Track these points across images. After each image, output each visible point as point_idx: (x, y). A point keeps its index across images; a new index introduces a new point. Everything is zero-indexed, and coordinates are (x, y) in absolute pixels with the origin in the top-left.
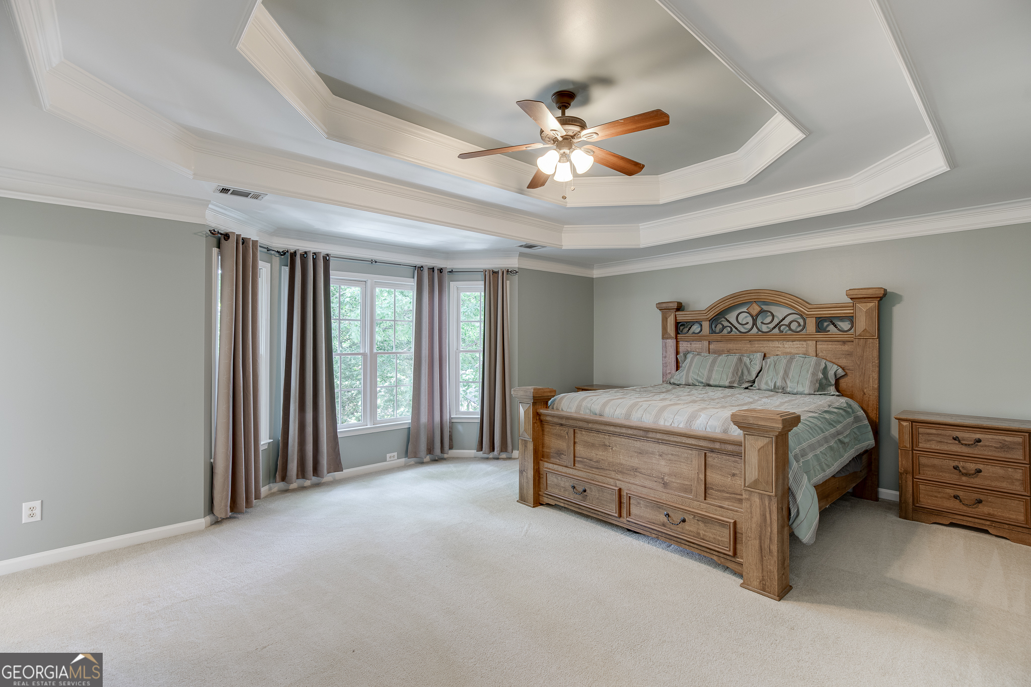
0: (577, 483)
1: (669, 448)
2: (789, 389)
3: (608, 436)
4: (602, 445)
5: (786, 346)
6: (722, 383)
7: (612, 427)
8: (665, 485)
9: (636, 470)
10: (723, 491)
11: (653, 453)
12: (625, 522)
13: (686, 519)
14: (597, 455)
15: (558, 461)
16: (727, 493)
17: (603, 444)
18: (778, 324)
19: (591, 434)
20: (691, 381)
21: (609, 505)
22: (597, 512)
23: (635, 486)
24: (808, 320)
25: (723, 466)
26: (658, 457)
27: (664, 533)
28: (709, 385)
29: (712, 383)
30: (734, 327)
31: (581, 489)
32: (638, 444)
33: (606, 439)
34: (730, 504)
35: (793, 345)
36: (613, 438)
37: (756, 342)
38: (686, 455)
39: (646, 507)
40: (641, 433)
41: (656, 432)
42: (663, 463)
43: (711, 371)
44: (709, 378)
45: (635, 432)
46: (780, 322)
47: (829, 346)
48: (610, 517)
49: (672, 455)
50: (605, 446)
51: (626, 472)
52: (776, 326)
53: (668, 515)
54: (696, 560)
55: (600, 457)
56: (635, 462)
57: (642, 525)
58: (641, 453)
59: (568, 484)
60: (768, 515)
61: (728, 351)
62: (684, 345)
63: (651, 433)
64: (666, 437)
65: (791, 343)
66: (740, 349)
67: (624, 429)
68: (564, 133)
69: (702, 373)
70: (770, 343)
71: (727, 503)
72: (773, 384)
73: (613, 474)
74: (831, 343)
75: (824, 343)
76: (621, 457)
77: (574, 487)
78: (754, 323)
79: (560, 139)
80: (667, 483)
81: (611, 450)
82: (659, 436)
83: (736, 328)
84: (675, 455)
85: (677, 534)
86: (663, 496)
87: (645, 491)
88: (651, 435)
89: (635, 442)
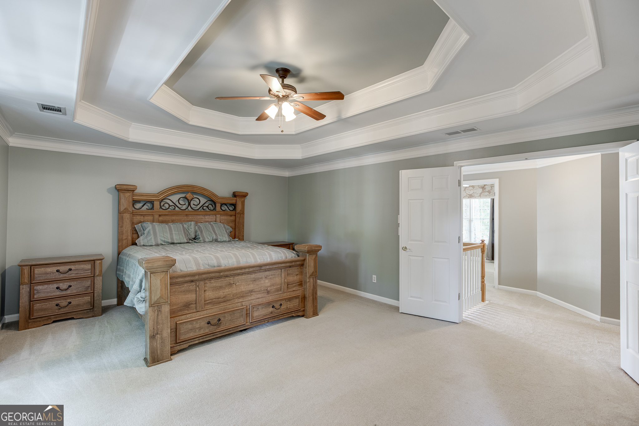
0: (212, 318)
1: (270, 272)
2: (219, 240)
3: (233, 277)
4: (228, 285)
5: (206, 218)
6: (182, 241)
7: (239, 270)
8: (268, 292)
9: (251, 291)
10: (293, 284)
11: (262, 278)
12: (249, 324)
13: (282, 303)
14: (224, 293)
15: (187, 311)
16: (295, 284)
17: (229, 283)
18: (202, 206)
19: (219, 280)
20: (160, 242)
21: (238, 320)
22: (229, 330)
23: (255, 300)
24: (217, 205)
25: (293, 272)
26: (264, 279)
27: (271, 317)
28: (173, 243)
29: (176, 241)
30: (177, 206)
31: (215, 321)
32: (253, 276)
33: (231, 280)
34: (296, 288)
35: (209, 217)
36: (237, 278)
37: (190, 215)
38: (278, 273)
39: (262, 308)
40: (258, 268)
41: (266, 266)
42: (267, 281)
43: (171, 234)
44: (172, 238)
45: (254, 269)
46: (203, 205)
47: (226, 217)
48: (239, 327)
49: (272, 275)
50: (230, 285)
51: (245, 295)
52: (201, 207)
53: (273, 307)
54: (285, 322)
55: (226, 293)
56: (251, 287)
57: (259, 320)
58: (255, 280)
59: (203, 323)
60: (315, 285)
61: (172, 221)
62: (138, 218)
63: (263, 267)
64: (271, 267)
65: (208, 216)
66: (180, 220)
67: (247, 269)
68: (284, 94)
69: (166, 236)
70: (198, 216)
71: (295, 288)
72: (211, 238)
73: (236, 301)
74: (226, 216)
75: (223, 216)
76: (242, 287)
77: (209, 323)
78: (189, 204)
79: (281, 97)
80: (269, 291)
81: (235, 286)
82: (267, 267)
83: (178, 207)
84: (273, 275)
85: (278, 313)
86: (270, 298)
87: (260, 300)
88: (263, 268)
89: (251, 275)
